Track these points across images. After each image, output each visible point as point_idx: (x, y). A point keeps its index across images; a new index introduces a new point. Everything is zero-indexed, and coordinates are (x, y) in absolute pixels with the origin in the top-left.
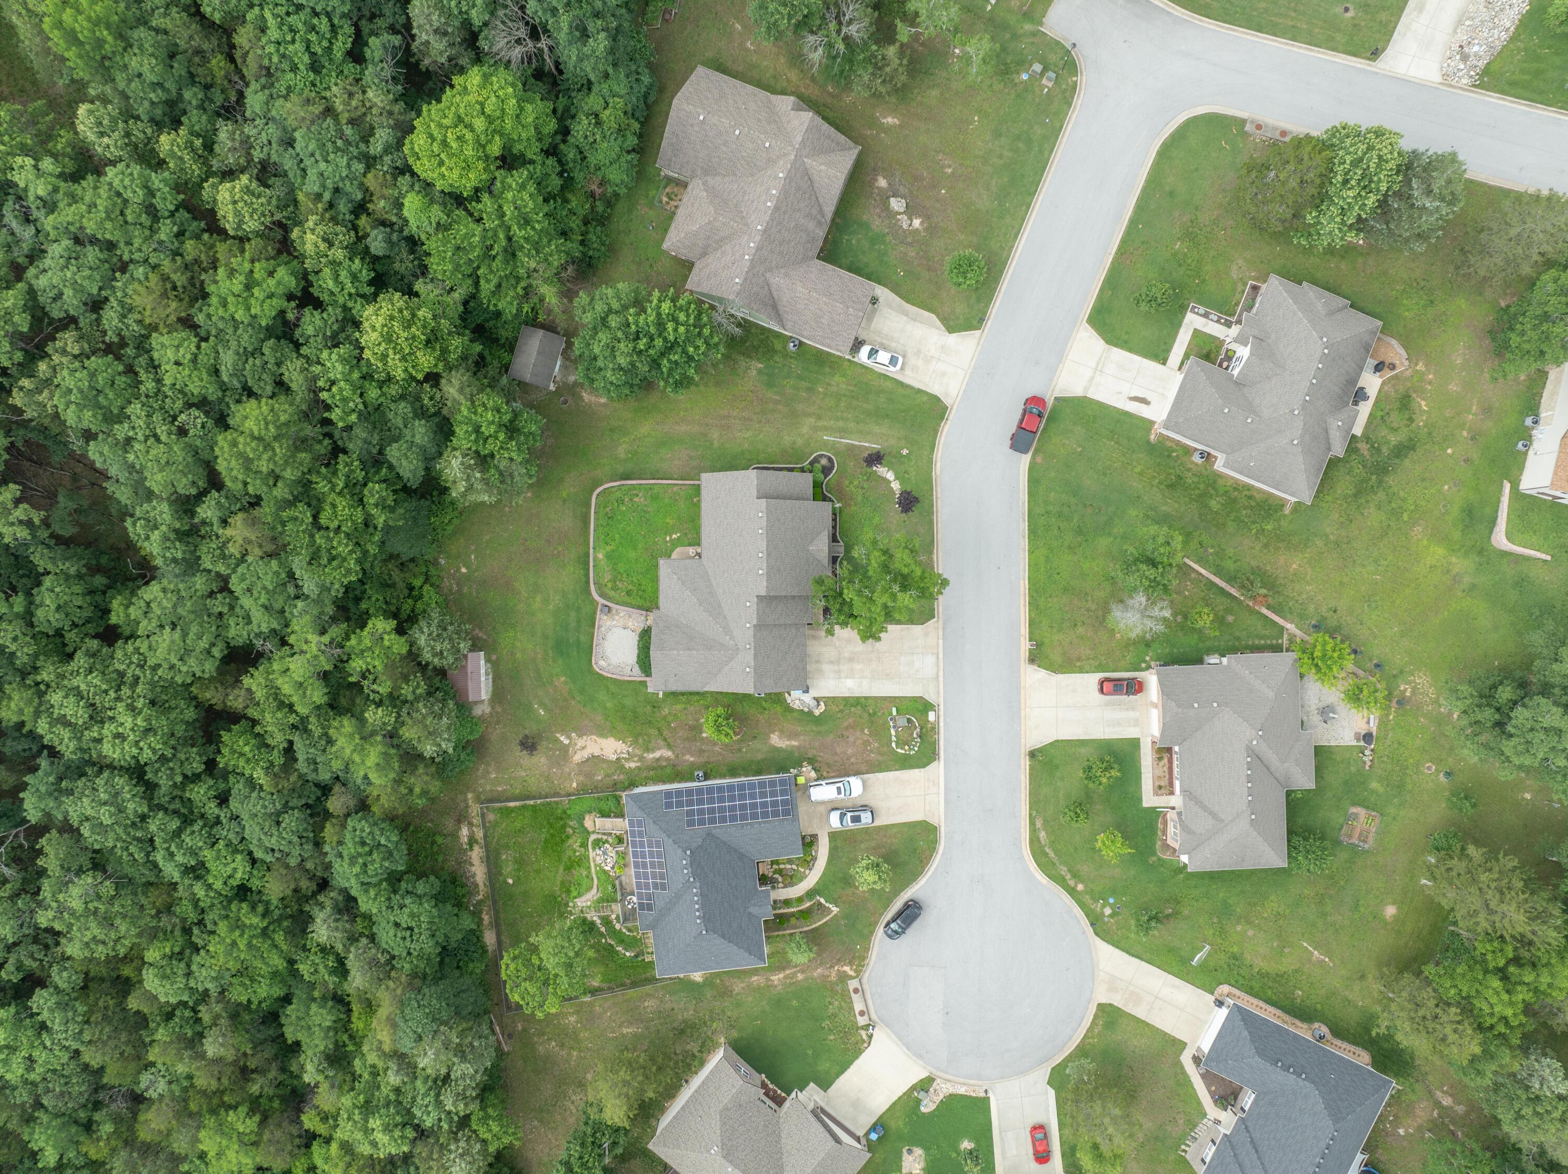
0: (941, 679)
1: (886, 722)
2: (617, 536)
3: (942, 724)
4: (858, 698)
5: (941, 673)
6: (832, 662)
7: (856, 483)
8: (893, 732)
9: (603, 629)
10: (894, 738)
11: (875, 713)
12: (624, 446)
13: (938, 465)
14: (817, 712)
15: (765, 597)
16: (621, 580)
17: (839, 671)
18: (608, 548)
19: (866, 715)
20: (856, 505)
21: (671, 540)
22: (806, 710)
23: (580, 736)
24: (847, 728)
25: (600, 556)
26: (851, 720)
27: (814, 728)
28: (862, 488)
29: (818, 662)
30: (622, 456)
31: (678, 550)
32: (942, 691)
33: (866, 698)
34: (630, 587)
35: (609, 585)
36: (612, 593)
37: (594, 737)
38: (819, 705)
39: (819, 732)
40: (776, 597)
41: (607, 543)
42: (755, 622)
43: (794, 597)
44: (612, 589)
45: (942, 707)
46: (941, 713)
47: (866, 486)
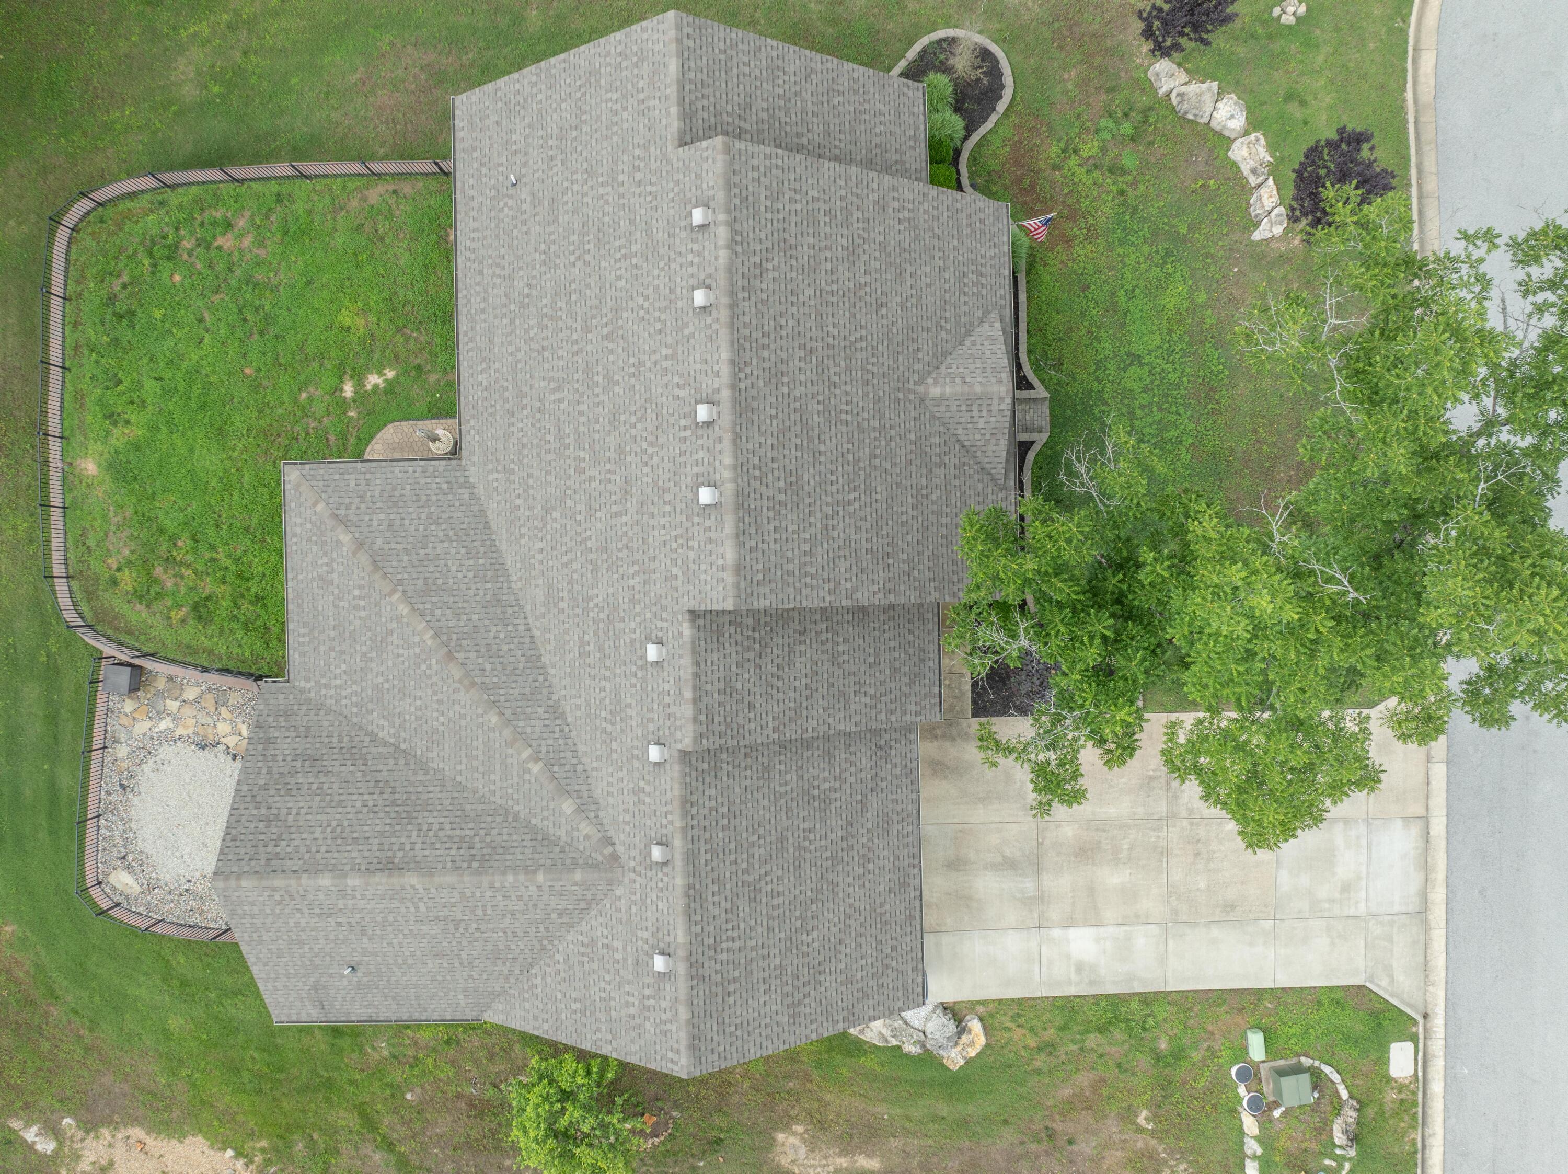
0: (1438, 914)
1: (1221, 1084)
2: (150, 385)
3: (1437, 1087)
4: (1116, 1001)
5: (1438, 895)
6: (1010, 865)
7: (1089, 149)
8: (1250, 1124)
9: (122, 751)
10: (1252, 1147)
11: (1178, 1054)
12: (196, 53)
13: (1428, 61)
14: (955, 1059)
15: (733, 617)
16: (169, 561)
17: (1040, 899)
18: (119, 436)
19: (1144, 1061)
20: (1091, 235)
21: (362, 397)
22: (910, 1048)
23: (90, 1126)
24: (1069, 1107)
25: (90, 467)
26: (1083, 1079)
27: (943, 1109)
28: (1116, 170)
29: (956, 864)
30: (189, 92)
31: (389, 434)
32: (1439, 961)
33: (1147, 999)
34: (208, 586)
35: (127, 580)
36: (138, 615)
37: (137, 1133)
38: (962, 1030)
39: (963, 1123)
40: (783, 617)
41: (112, 417)
42: (686, 739)
43: (862, 613)
44: (139, 596)
45: (1438, 1023)
46: (1437, 1046)
47: (1129, 161)
